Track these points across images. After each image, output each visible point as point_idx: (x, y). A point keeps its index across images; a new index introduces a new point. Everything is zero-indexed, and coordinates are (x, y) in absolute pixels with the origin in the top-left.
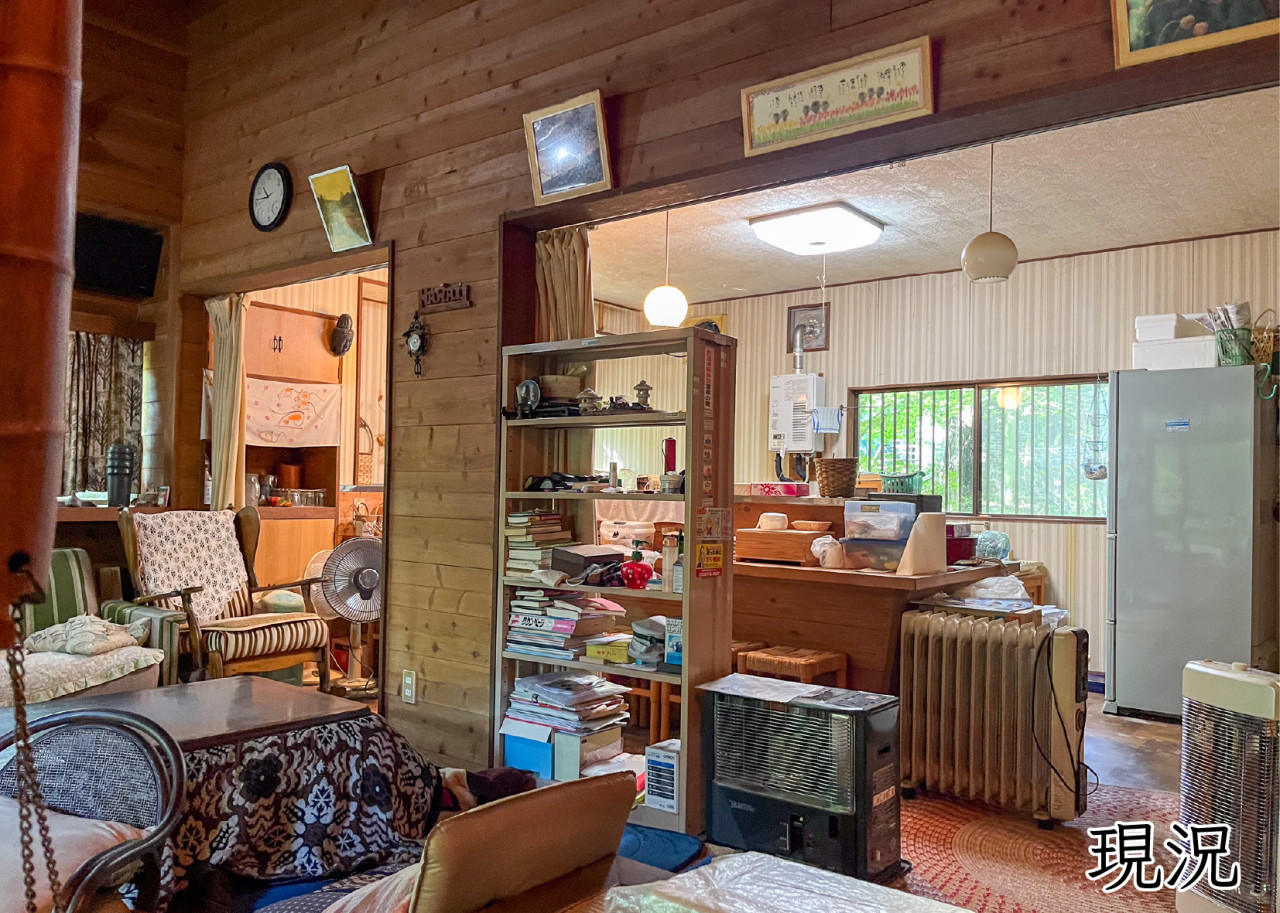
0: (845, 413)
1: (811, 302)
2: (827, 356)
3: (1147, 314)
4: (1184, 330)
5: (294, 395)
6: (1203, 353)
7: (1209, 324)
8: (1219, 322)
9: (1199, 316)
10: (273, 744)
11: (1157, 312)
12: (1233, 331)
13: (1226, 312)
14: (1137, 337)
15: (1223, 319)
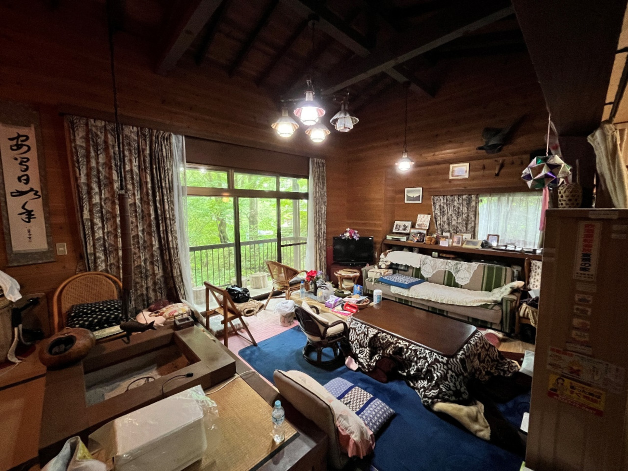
10: (406, 345)
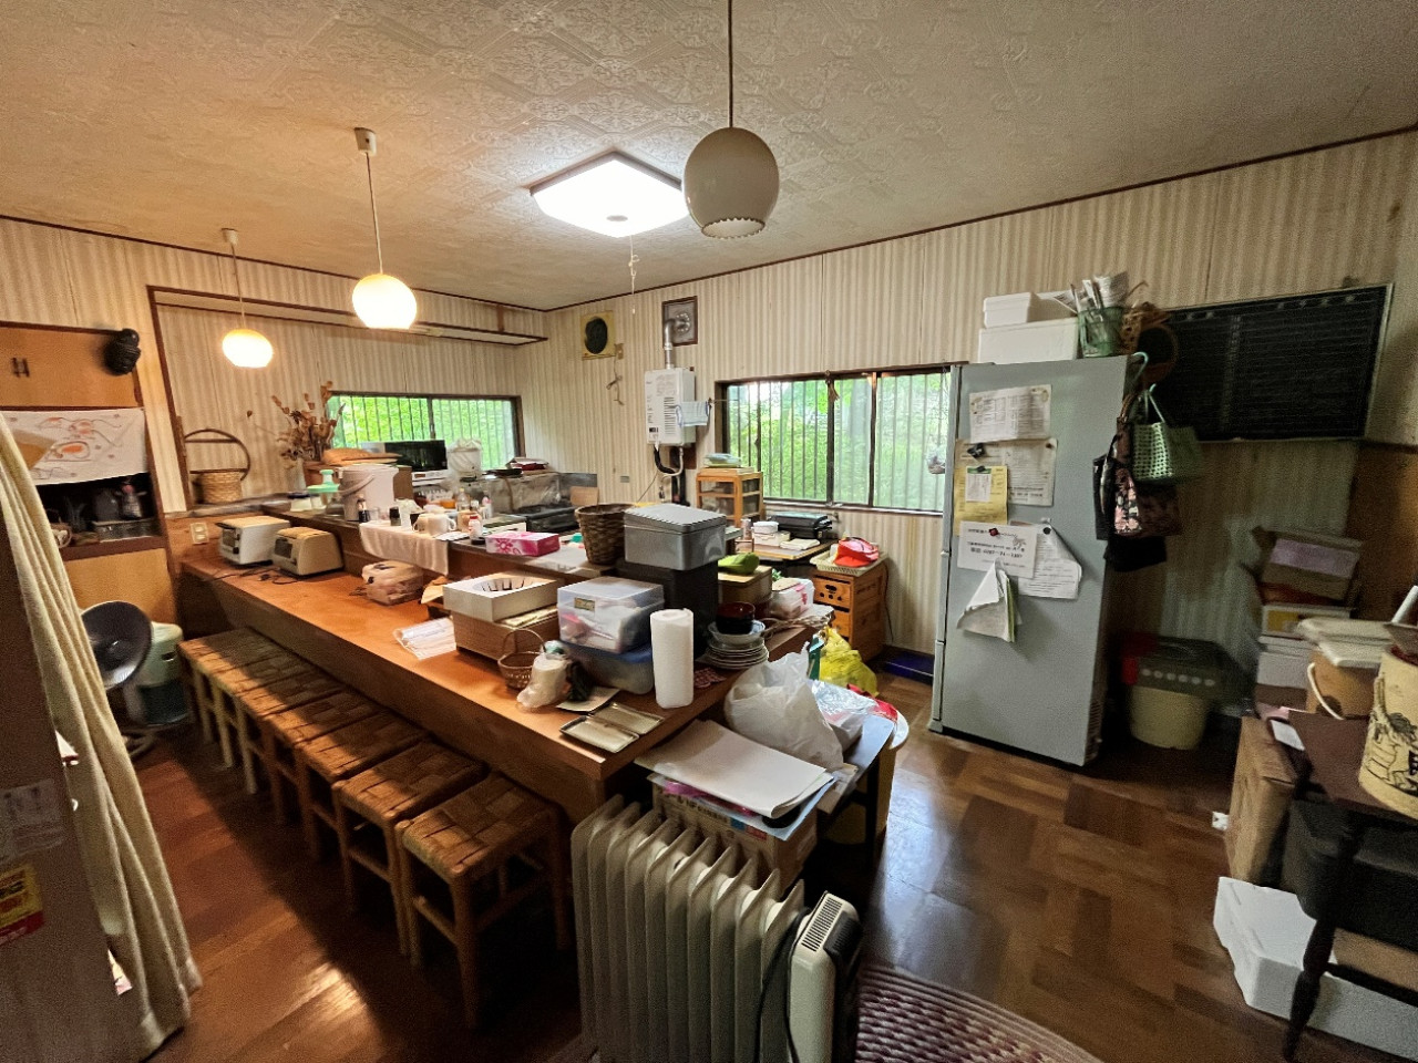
0: (713, 405)
1: (681, 297)
2: (696, 349)
3: (997, 294)
4: (1038, 312)
5: (66, 424)
6: (1058, 340)
7: (1071, 303)
8: (1085, 299)
9: (1059, 293)
11: (1008, 292)
12: (1103, 311)
13: (1096, 287)
14: (985, 322)
15: (1091, 295)
